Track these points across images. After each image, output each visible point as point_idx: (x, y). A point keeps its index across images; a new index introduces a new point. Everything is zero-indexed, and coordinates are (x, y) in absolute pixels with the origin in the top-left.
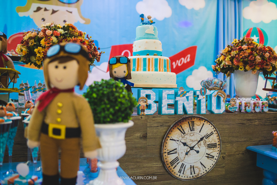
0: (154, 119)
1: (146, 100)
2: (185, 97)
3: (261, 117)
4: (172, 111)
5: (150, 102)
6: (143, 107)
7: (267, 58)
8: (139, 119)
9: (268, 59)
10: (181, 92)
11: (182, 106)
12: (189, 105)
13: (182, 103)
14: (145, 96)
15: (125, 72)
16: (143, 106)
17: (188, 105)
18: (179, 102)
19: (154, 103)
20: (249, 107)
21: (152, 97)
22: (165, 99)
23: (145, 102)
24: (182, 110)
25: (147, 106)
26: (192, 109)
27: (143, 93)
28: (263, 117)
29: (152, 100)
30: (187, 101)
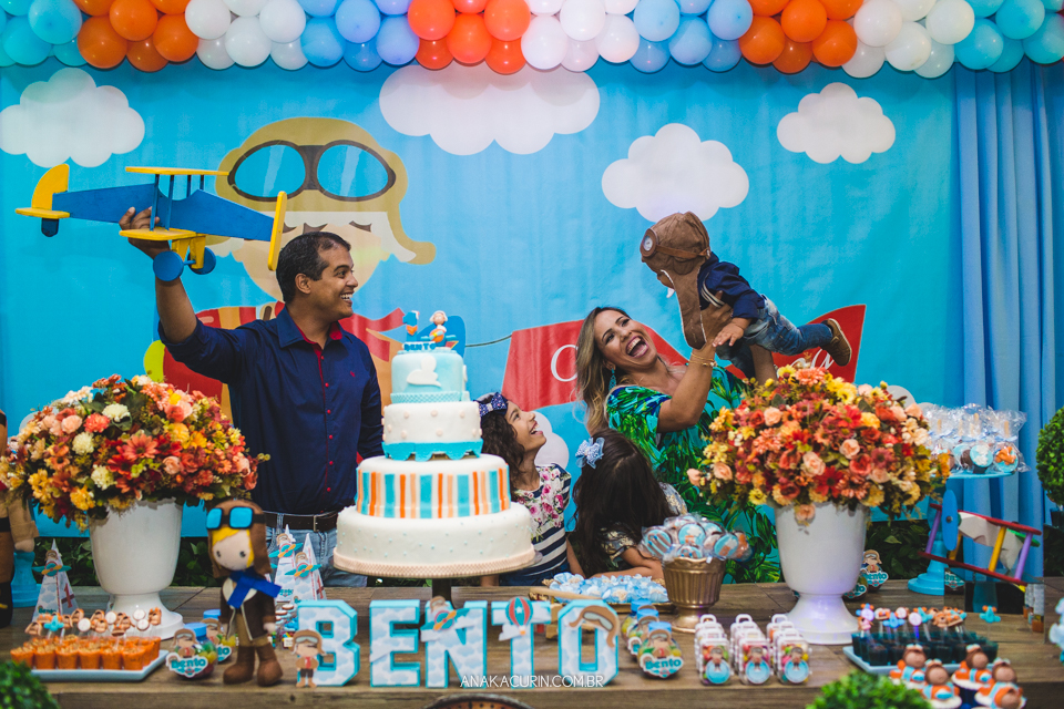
0: (334, 703)
1: (315, 640)
2: (452, 632)
3: (773, 702)
4: (409, 677)
5: (328, 644)
6: (309, 662)
7: (849, 460)
8: (286, 703)
9: (852, 462)
10: (435, 613)
11: (442, 660)
12: (470, 657)
13: (443, 651)
14: (313, 628)
15: (243, 554)
16: (308, 658)
17: (465, 654)
18: (430, 648)
19: (345, 649)
20: (717, 665)
21: (336, 629)
22: (383, 635)
23: (315, 646)
24: (442, 673)
25: (321, 658)
26: (479, 669)
27: (307, 618)
28: (783, 702)
29: (338, 640)
30: (460, 645)
